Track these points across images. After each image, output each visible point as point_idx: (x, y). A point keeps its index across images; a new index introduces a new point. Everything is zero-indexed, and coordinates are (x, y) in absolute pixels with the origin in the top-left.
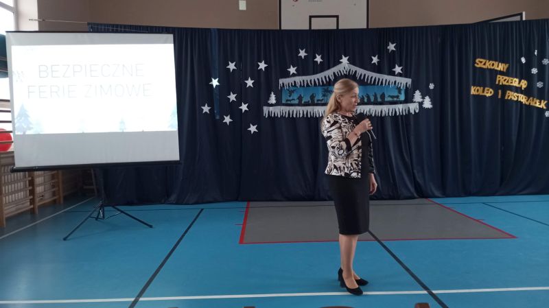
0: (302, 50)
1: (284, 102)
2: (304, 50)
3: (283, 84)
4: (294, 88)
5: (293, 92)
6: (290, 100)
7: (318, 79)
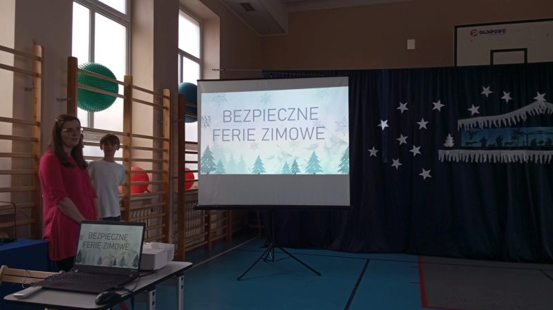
0: (486, 87)
1: (463, 145)
2: (488, 88)
3: (463, 125)
4: (477, 130)
5: (475, 133)
6: (471, 143)
7: (507, 120)
